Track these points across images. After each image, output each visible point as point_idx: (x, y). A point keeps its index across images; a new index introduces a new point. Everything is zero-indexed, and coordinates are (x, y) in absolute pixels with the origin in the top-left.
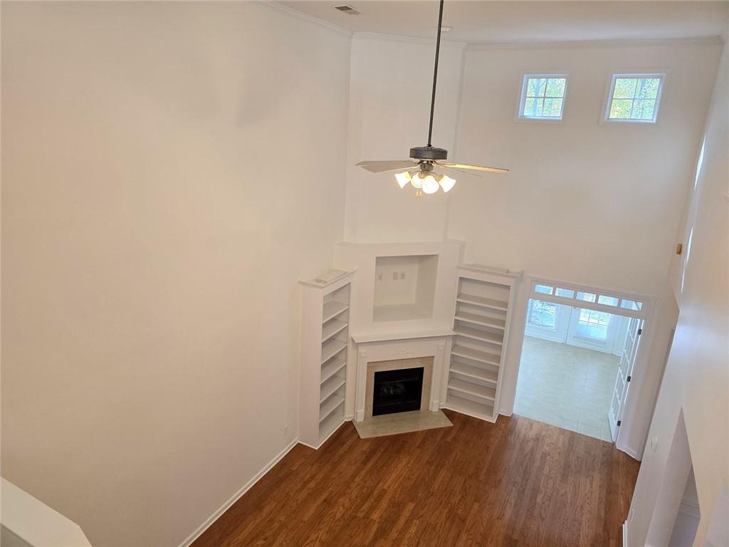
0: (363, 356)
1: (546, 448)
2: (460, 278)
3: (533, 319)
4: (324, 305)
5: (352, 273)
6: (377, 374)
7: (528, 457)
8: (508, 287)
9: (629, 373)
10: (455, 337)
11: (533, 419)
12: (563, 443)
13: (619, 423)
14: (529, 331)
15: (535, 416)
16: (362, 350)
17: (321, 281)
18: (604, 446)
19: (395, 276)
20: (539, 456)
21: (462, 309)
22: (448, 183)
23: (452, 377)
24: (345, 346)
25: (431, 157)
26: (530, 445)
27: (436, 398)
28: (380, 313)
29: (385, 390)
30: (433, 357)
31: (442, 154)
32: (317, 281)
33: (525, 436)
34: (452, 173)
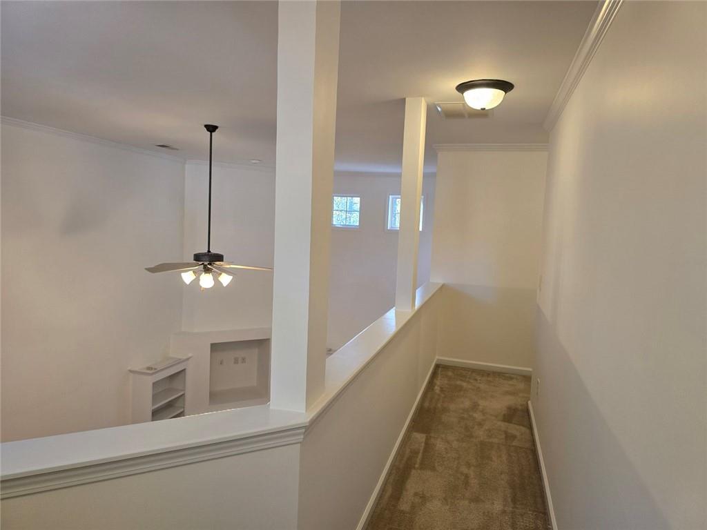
4: (153, 396)
5: (188, 359)
17: (152, 368)
19: (236, 361)
22: (225, 279)
25: (210, 259)
28: (217, 397)
31: (219, 258)
32: (149, 368)
34: (228, 272)
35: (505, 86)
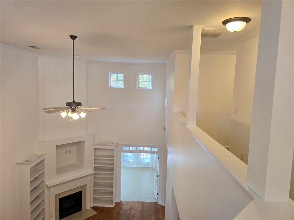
0: (53, 192)
1: (134, 212)
2: (94, 149)
3: (125, 160)
4: (30, 172)
5: (45, 154)
6: (60, 199)
7: (128, 217)
8: (113, 150)
9: (158, 174)
10: (94, 174)
11: (128, 201)
12: (140, 207)
13: (157, 194)
14: (123, 165)
15: (129, 200)
16: (52, 190)
17: (28, 161)
18: (154, 204)
19: (66, 152)
20: (132, 216)
21: (97, 161)
22: (83, 115)
23: (95, 192)
24: (43, 190)
25: (75, 105)
26: (128, 212)
27: (88, 203)
28: (60, 171)
29: (65, 206)
30: (86, 185)
31: (79, 104)
32: (26, 161)
33: (126, 209)
34: (84, 111)
35: (247, 20)
